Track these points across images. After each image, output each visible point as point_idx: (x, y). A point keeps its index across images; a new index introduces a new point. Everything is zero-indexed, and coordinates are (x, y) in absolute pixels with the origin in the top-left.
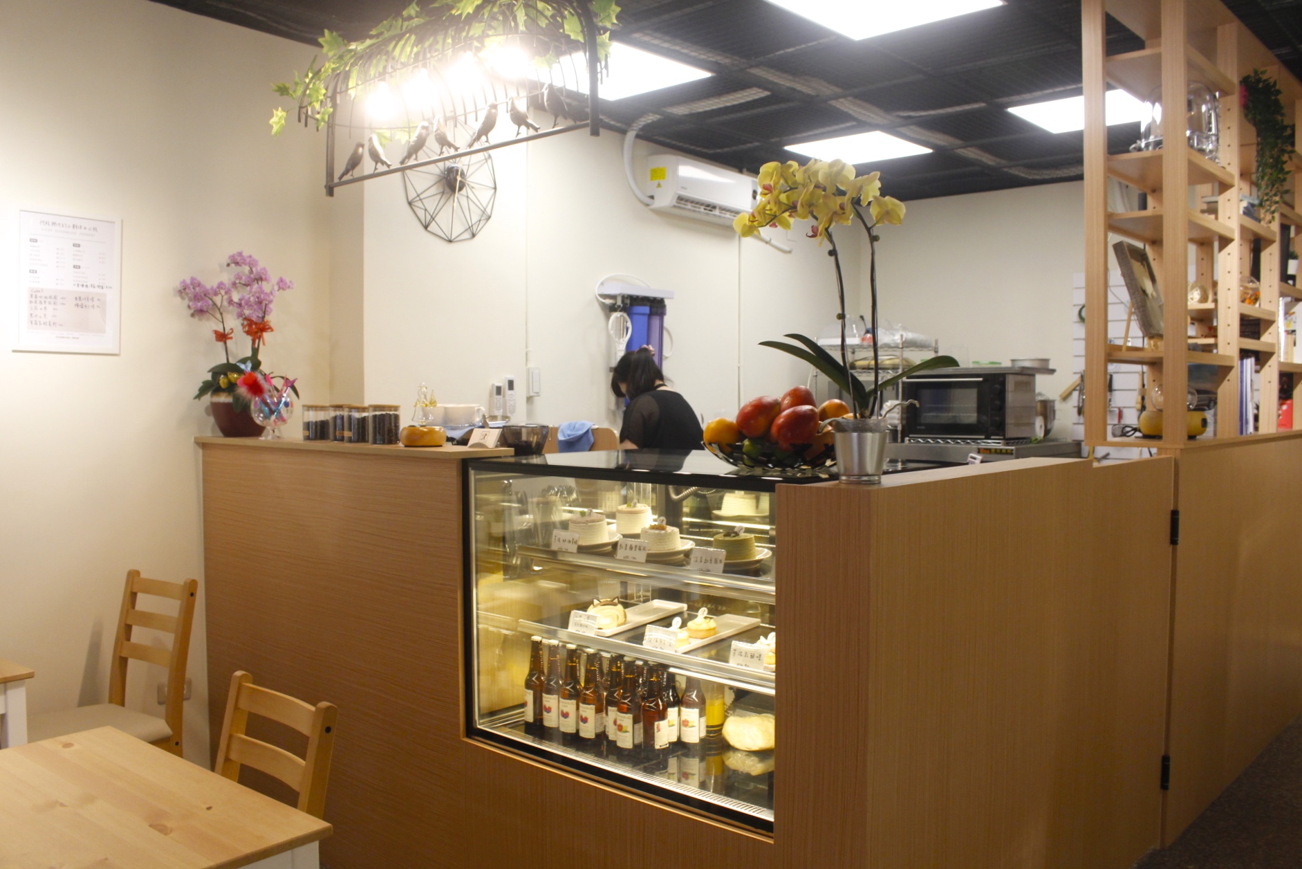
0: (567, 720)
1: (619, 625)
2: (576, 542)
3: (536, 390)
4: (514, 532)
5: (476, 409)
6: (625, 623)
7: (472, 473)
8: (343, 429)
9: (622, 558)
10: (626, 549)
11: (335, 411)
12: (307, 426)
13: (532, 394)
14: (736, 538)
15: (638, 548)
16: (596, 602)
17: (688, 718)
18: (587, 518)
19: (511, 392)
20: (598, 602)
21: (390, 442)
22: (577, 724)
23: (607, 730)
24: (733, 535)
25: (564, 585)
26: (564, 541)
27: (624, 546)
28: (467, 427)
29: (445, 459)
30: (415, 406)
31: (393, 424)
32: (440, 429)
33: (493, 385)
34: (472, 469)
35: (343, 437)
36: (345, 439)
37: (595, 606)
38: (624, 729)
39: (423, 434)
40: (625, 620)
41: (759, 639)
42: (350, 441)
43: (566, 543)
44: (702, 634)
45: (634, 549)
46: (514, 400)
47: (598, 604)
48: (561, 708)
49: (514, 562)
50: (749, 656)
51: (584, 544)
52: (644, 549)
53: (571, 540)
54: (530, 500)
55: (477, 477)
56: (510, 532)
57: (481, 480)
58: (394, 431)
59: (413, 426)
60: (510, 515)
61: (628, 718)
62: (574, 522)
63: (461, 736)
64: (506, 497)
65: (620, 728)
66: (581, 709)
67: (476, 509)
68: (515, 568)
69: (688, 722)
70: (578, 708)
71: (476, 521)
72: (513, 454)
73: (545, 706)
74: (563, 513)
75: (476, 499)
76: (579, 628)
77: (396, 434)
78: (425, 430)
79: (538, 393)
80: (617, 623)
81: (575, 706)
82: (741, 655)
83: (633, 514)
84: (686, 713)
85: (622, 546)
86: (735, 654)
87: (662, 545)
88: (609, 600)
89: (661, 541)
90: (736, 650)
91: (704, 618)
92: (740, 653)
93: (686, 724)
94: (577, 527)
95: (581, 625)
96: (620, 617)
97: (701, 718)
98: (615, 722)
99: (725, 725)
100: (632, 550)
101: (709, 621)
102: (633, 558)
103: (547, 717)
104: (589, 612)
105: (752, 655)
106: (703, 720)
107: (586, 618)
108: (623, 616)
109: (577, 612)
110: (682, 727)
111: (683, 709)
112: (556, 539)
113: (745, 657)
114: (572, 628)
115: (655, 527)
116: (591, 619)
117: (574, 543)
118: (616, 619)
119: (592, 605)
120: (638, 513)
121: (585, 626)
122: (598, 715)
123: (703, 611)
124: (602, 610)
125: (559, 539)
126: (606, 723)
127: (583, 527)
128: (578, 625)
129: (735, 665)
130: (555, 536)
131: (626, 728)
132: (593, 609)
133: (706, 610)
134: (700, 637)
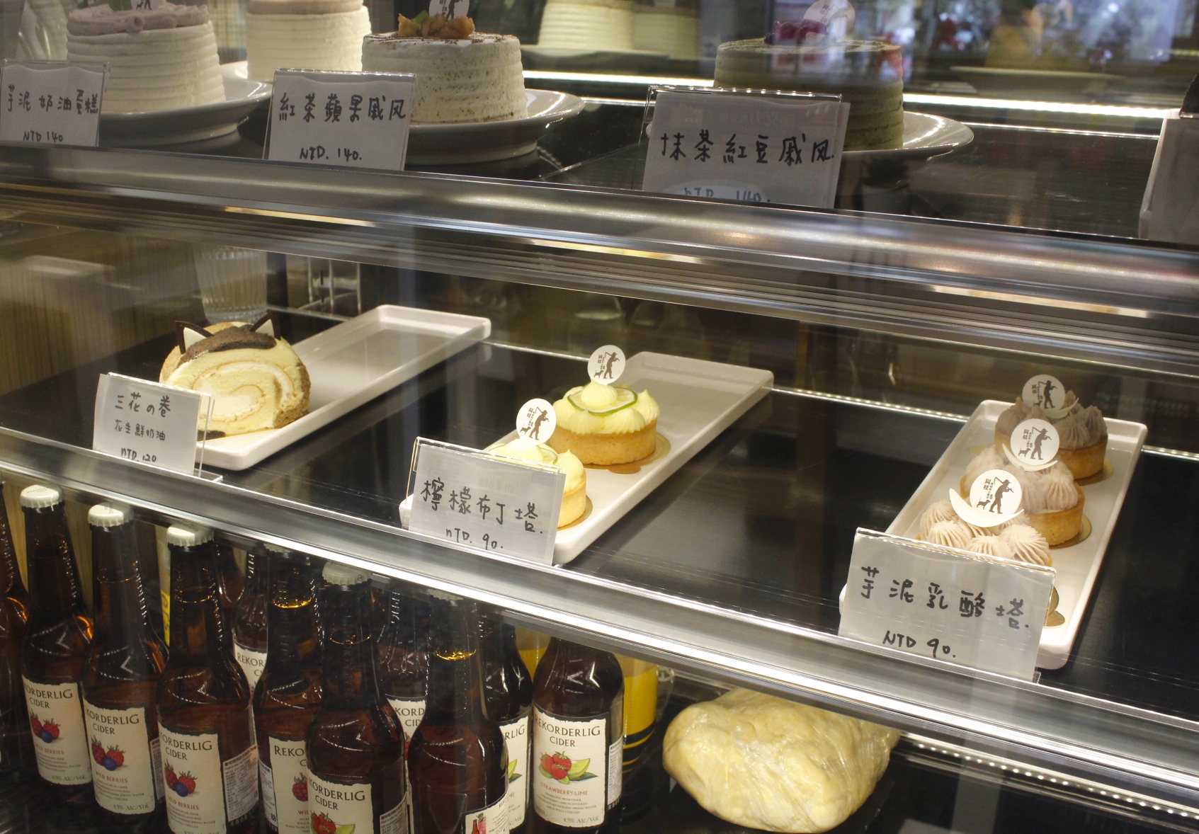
0: (117, 774)
1: (283, 419)
2: (92, 105)
6: (303, 409)
9: (295, 157)
10: (309, 116)
15: (364, 106)
16: (191, 335)
17: (568, 753)
18: (131, 13)
20: (201, 337)
23: (269, 811)
25: (98, 267)
26: (46, 103)
27: (300, 104)
37: (188, 355)
40: (306, 397)
43: (53, 110)
44: (616, 452)
45: (346, 113)
47: (198, 347)
48: (93, 732)
52: (397, 111)
53: (73, 97)
61: (354, 796)
65: (324, 829)
69: (567, 763)
70: (153, 735)
73: (34, 720)
76: (133, 443)
80: (277, 412)
81: (142, 728)
82: (909, 598)
83: (300, 17)
84: (559, 736)
85: (289, 103)
86: (869, 588)
87: (465, 99)
88: (242, 329)
89: (458, 82)
90: (875, 571)
91: (615, 385)
92: (899, 588)
93: (559, 768)
94: (92, 43)
95: (133, 429)
96: (286, 387)
97: (609, 740)
98: (301, 791)
99: (676, 741)
100: (336, 119)
101: (636, 397)
102: (347, 154)
103: (46, 750)
104: (166, 378)
105: (971, 598)
106: (617, 748)
107: (157, 406)
108: (298, 383)
109: (113, 379)
110: (542, 779)
111: (545, 718)
112: (16, 98)
113: (931, 605)
114: (106, 444)
115: (425, 29)
116: (165, 401)
117: (79, 106)
118: (270, 395)
119: (177, 349)
120: (318, 16)
121: (150, 432)
122: (235, 766)
123: (608, 357)
124: (218, 367)
125: (27, 95)
126: (265, 788)
127: (119, 47)
128: (124, 430)
129: (871, 642)
130: (12, 88)
131: (344, 826)
132: (180, 364)
133: (620, 354)
134: (606, 460)
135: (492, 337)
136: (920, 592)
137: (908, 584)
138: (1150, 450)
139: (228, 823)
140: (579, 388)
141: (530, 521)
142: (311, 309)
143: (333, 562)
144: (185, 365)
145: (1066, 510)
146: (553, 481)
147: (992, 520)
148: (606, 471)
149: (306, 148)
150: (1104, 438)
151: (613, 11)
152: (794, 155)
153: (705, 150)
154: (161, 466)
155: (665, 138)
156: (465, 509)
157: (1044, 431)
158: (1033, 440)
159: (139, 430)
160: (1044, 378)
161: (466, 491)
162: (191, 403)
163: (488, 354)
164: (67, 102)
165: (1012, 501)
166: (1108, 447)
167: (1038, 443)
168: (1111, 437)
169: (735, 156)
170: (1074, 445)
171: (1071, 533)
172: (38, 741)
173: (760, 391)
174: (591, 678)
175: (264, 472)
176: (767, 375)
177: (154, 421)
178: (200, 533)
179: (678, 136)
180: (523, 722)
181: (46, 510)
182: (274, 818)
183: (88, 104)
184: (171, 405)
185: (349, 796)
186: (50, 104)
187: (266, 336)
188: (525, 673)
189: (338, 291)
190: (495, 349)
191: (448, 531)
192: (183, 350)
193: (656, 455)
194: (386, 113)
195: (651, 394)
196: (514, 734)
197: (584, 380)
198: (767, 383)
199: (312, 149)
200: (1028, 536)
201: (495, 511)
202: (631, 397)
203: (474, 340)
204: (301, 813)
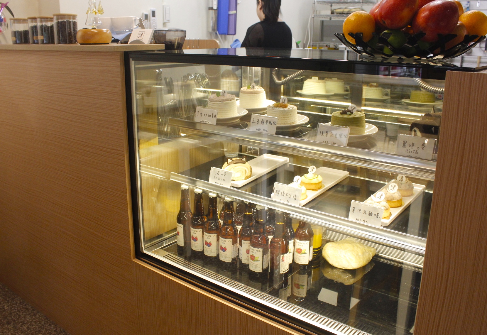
0: (210, 247)
1: (247, 178)
2: (215, 116)
3: (168, 19)
4: (164, 107)
5: (134, 19)
6: (250, 176)
7: (132, 63)
8: (37, 35)
10: (258, 123)
11: (32, 22)
12: (16, 34)
13: (165, 21)
14: (351, 116)
15: (268, 122)
16: (229, 160)
17: (301, 248)
18: (221, 98)
19: (153, 18)
20: (231, 161)
21: (71, 42)
22: (218, 250)
23: (240, 257)
24: (349, 113)
25: (198, 141)
26: (205, 115)
27: (256, 121)
28: (128, 32)
29: (111, 53)
30: (87, 13)
31: (72, 29)
32: (107, 31)
33: (143, 14)
34: (132, 60)
35: (38, 40)
36: (39, 42)
37: (229, 164)
38: (256, 259)
39: (94, 35)
40: (251, 174)
41: (371, 196)
42: (43, 43)
43: (207, 117)
44: (313, 187)
45: (265, 123)
46: (155, 23)
47: (231, 163)
48: (205, 239)
49: (166, 130)
50: (368, 213)
51: (222, 118)
52: (274, 123)
54: (175, 83)
55: (137, 66)
56: (162, 107)
57: (139, 69)
58: (73, 34)
59: (87, 28)
60: (161, 94)
62: (212, 101)
63: (132, 257)
64: (159, 82)
65: (253, 258)
66: (220, 241)
67: (136, 90)
68: (166, 134)
69: (301, 250)
70: (218, 240)
71: (136, 100)
72: (164, 48)
73: (193, 237)
74: (197, 93)
75: (136, 83)
76: (218, 181)
77: (75, 37)
78: (96, 31)
79: (169, 20)
80: (245, 176)
81: (216, 238)
82: (360, 212)
83: (252, 94)
84: (300, 244)
85: (254, 120)
86: (354, 211)
87: (286, 120)
88: (239, 159)
89: (285, 116)
90: (355, 208)
91: (314, 174)
92: (359, 211)
93: (299, 251)
94: (214, 104)
95: (218, 178)
96: (248, 172)
97: (310, 246)
98: (248, 252)
99: (325, 249)
100: (263, 124)
101: (318, 176)
102: (265, 131)
103: (194, 243)
104: (224, 168)
105: (370, 213)
106: (312, 248)
107: (223, 174)
108: (250, 171)
109: (214, 168)
110: (296, 253)
111: (297, 241)
112: (199, 114)
113: (364, 214)
114: (211, 181)
115: (279, 106)
116: (225, 174)
117: (212, 117)
118: (244, 173)
119: (226, 163)
120: (255, 94)
121: (222, 179)
122: (234, 246)
123: (313, 168)
124: (235, 167)
125: (202, 113)
126: (240, 251)
127: (219, 105)
128: (216, 178)
129: (354, 220)
130: (198, 112)
131: (257, 257)
132: (227, 166)
133: (315, 167)
134: (311, 188)
135: (289, 162)
136: (362, 211)
137: (360, 210)
138: (427, 191)
139: (232, 258)
140: (307, 174)
141: (295, 198)
142: (247, 153)
143: (258, 205)
144: (228, 166)
145: (397, 200)
146: (300, 191)
147: (379, 200)
148: (311, 191)
149: (257, 129)
150: (413, 188)
151: (321, 84)
152: (341, 137)
153: (327, 135)
154: (224, 186)
155: (320, 132)
156: (283, 196)
157: (395, 185)
158: (393, 187)
159: (219, 179)
160: (402, 175)
161: (284, 192)
162: (231, 174)
163: (288, 166)
164: (210, 115)
165: (383, 197)
166: (414, 189)
167: (394, 188)
168: (414, 187)
169: (332, 136)
170: (405, 189)
171: (399, 205)
172: (192, 241)
173: (345, 176)
174: (306, 232)
175: (244, 188)
176: (348, 173)
177: (222, 177)
178: (232, 199)
179: (323, 132)
180: (293, 241)
181: (199, 194)
182: (241, 258)
183: (214, 116)
184: (226, 174)
185: (258, 251)
186: (206, 115)
187: (244, 161)
188: (293, 231)
189: (254, 149)
190: (290, 165)
191: (280, 200)
192: (228, 163)
193: (322, 188)
194: (272, 124)
195: (321, 176)
196: (291, 242)
197: (308, 172)
198: (348, 174)
199: (258, 129)
200: (385, 203)
201: (289, 196)
202: (317, 176)
203: (286, 163)
204: (247, 256)
